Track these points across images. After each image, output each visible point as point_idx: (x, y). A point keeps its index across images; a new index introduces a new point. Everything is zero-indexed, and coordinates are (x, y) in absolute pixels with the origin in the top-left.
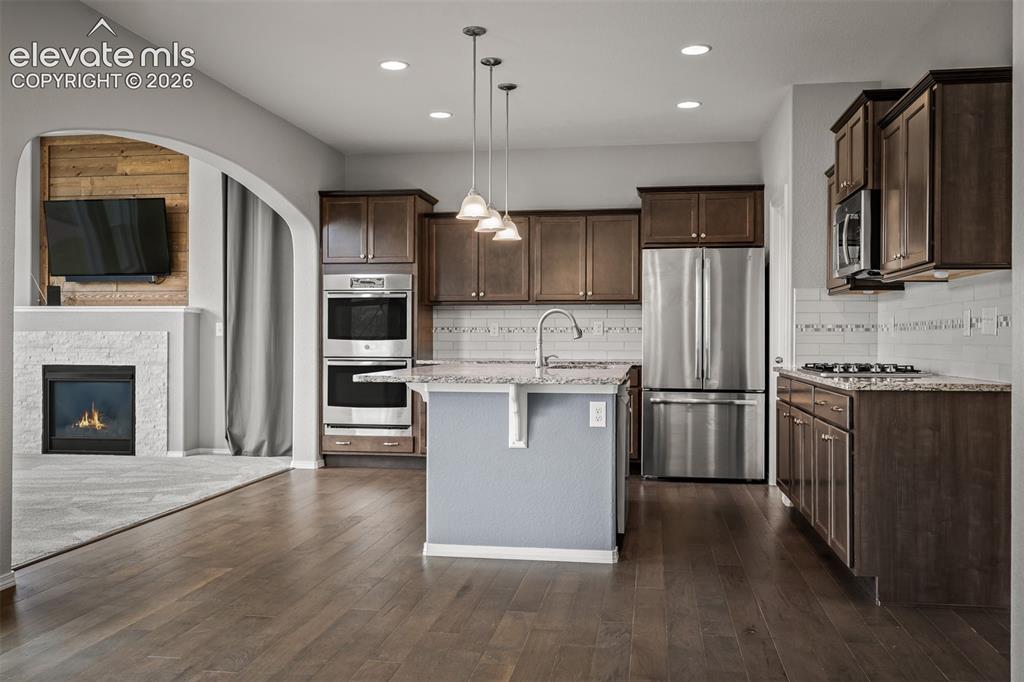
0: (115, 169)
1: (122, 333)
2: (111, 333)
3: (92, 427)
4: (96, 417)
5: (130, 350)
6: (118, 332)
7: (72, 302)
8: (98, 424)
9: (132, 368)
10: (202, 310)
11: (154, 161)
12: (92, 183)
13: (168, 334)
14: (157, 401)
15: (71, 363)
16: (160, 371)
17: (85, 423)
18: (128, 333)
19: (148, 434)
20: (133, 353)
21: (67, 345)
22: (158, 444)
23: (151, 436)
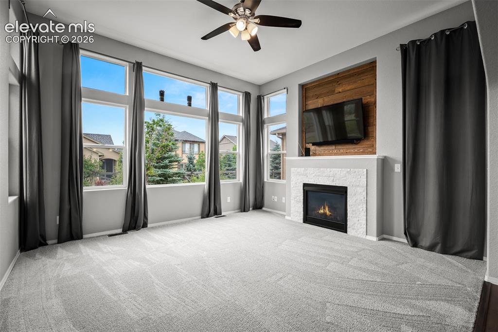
0: (334, 91)
1: (340, 169)
2: (334, 169)
3: (325, 214)
4: (327, 209)
5: (345, 178)
6: (338, 169)
7: (315, 155)
8: (328, 213)
9: (346, 188)
10: (385, 157)
11: (355, 82)
12: (323, 100)
13: (367, 170)
14: (359, 207)
15: (315, 183)
16: (362, 191)
17: (322, 211)
18: (343, 169)
19: (355, 224)
20: (346, 180)
21: (313, 175)
22: (360, 230)
23: (356, 225)
